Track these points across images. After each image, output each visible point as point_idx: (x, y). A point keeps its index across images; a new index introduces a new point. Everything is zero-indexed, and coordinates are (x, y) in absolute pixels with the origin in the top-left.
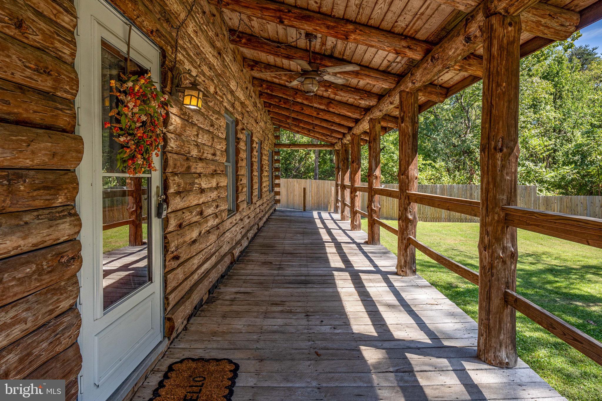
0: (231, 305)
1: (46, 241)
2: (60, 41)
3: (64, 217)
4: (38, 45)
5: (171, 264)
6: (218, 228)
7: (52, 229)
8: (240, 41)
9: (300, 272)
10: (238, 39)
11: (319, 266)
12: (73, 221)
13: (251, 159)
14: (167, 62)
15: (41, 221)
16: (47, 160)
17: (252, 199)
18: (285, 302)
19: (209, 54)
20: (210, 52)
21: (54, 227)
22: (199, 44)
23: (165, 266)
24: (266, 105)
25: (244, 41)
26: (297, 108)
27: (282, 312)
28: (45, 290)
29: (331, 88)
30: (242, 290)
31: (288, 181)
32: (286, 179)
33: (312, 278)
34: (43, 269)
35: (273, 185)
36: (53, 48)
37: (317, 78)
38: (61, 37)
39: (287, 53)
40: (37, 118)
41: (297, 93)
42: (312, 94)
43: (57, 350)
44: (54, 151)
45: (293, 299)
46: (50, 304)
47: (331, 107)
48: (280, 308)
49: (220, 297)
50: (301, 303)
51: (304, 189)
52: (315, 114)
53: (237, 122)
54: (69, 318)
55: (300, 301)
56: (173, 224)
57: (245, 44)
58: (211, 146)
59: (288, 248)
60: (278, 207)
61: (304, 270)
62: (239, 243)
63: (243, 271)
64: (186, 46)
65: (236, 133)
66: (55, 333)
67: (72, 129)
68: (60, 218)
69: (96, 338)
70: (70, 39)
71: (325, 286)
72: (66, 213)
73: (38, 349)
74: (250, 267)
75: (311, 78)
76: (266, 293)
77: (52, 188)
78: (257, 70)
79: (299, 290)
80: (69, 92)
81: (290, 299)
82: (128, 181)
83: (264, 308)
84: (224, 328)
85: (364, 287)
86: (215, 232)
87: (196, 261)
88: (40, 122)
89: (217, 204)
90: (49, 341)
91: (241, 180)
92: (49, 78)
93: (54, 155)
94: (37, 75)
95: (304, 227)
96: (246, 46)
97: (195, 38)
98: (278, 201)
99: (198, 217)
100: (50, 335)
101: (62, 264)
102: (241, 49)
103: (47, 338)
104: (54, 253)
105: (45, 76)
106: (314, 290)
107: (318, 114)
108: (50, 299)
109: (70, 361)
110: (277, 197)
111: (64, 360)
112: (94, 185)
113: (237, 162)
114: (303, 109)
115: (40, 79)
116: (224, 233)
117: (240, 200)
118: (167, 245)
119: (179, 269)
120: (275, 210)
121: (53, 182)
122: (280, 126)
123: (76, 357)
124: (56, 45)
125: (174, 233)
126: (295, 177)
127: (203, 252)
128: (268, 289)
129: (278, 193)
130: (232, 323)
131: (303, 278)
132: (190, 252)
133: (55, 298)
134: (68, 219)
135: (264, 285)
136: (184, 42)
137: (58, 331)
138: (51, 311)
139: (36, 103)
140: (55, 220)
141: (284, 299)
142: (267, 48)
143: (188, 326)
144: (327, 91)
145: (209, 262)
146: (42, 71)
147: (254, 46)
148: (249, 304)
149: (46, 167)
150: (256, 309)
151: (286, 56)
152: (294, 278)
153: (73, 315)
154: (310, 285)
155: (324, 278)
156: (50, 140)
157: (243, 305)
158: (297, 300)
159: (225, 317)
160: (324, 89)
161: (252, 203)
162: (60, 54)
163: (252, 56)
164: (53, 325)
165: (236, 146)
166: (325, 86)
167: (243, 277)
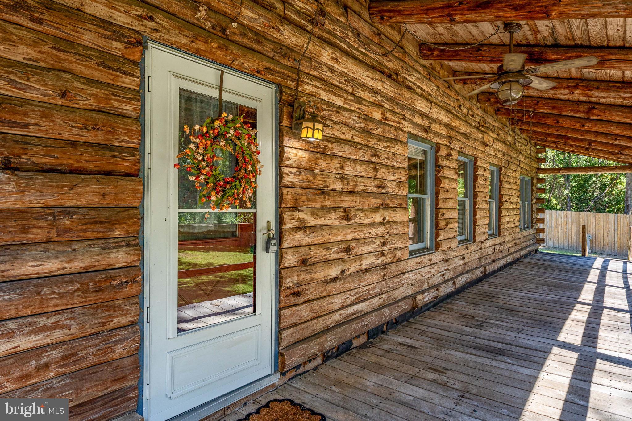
0: (383, 356)
1: (96, 266)
2: (117, 100)
3: (121, 246)
4: (93, 107)
5: (290, 300)
6: (385, 268)
7: (101, 256)
8: (432, 54)
9: (502, 336)
10: (430, 53)
11: (538, 335)
12: (130, 251)
13: (474, 189)
14: (283, 97)
15: (92, 249)
16: (97, 200)
17: (474, 237)
18: (448, 370)
19: (366, 78)
20: (367, 76)
21: (104, 255)
22: (346, 71)
23: (279, 301)
24: (512, 122)
25: (435, 53)
26: (550, 121)
27: (434, 381)
28: (95, 306)
29: (578, 88)
30: (410, 342)
31: (579, 215)
32: (576, 213)
33: (514, 348)
34: (89, 288)
35: (532, 220)
36: (110, 107)
37: (522, 80)
38: (120, 96)
39: (489, 55)
40: (92, 166)
41: (538, 102)
42: (513, 103)
43: (111, 356)
44: (103, 192)
45: (463, 369)
46: (100, 318)
47: (594, 114)
48: (434, 376)
49: (378, 344)
50: (468, 377)
51: (584, 227)
52: (578, 126)
53: (438, 147)
54: (125, 332)
55: (468, 375)
56: (290, 259)
57: (438, 56)
58: (375, 177)
59: (514, 302)
60: (542, 248)
61: (510, 335)
62: (436, 287)
63: (429, 321)
64: (323, 76)
65: (437, 160)
66: (106, 342)
67: (137, 173)
68: (115, 247)
69: (168, 355)
70: (132, 97)
71: (525, 363)
72: (124, 244)
73: (85, 352)
74: (443, 317)
75: (510, 81)
76: (435, 353)
77: (106, 222)
78: (471, 83)
79: (480, 360)
80: (129, 141)
81: (458, 368)
82: (207, 216)
83: (417, 370)
84: (351, 381)
85: (589, 382)
86: (378, 272)
87: (337, 302)
88: (96, 169)
89: (383, 241)
90: (97, 348)
91: (443, 214)
92: (100, 132)
93: (104, 195)
94: (85, 132)
95: (564, 277)
96: (440, 58)
97: (336, 66)
98: (543, 241)
99: (342, 254)
100: (101, 342)
101: (114, 286)
102: (447, 62)
103: (96, 345)
104: (103, 276)
105: (93, 132)
106: (503, 365)
107: (583, 126)
108: (99, 313)
109: (124, 369)
110: (541, 236)
111: (118, 366)
112: (168, 220)
113: (437, 194)
114: (558, 122)
115: (89, 134)
116: (404, 273)
117: (440, 238)
118: (281, 280)
119: (304, 306)
120: (537, 251)
121: (107, 217)
122: (545, 146)
123: (132, 367)
124: (113, 104)
125: (295, 269)
126: (592, 210)
127: (353, 293)
128: (442, 348)
129: (542, 231)
130: (365, 377)
131: (500, 346)
132: (325, 290)
133: (107, 313)
134: (124, 249)
135: (442, 342)
136: (320, 73)
137: (109, 341)
138: (104, 324)
139: (89, 154)
140: (109, 248)
141: (449, 366)
142: (465, 54)
143: (319, 368)
144: (573, 93)
145: (364, 304)
146: (90, 128)
147: (449, 57)
148: (402, 361)
149: (99, 206)
150: (405, 368)
151: (489, 59)
152: (487, 343)
153: (130, 330)
154: (502, 358)
155: (531, 352)
156: (98, 183)
157: (395, 360)
158: (467, 372)
159: (364, 368)
160: (567, 91)
161: (474, 241)
162: (120, 111)
163: (462, 68)
164: (105, 335)
165: (436, 175)
166: (568, 87)
167: (423, 328)
